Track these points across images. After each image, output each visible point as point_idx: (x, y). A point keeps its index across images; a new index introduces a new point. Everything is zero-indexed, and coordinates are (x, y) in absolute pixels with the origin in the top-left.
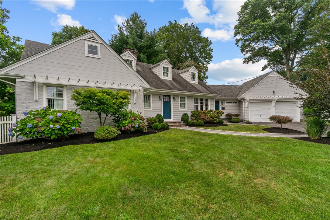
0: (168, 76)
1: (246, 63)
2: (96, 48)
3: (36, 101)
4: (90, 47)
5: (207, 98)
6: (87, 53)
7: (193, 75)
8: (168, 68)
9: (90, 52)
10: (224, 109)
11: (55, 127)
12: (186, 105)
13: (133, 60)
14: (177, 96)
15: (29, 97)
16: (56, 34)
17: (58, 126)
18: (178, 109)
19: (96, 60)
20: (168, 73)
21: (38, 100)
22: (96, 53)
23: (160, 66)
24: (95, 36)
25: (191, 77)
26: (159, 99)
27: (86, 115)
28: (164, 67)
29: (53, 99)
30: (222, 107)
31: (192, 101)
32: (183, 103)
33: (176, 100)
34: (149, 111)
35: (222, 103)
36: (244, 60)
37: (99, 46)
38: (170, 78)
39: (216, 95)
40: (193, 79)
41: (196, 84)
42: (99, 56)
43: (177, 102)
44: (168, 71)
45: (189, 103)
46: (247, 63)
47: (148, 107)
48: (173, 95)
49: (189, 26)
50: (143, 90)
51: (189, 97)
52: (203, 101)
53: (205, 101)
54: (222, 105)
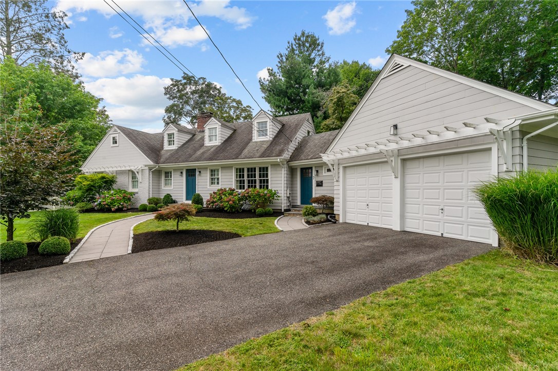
5: (265, 166)
6: (112, 145)
10: (322, 186)
12: (220, 180)
14: (205, 168)
18: (206, 186)
23: (205, 129)
25: (256, 130)
26: (180, 176)
28: (211, 130)
30: (317, 182)
31: (231, 174)
33: (202, 175)
34: (170, 190)
35: (317, 171)
38: (217, 142)
42: (118, 144)
43: (205, 178)
45: (223, 177)
48: (198, 168)
51: (225, 167)
52: (255, 171)
53: (260, 171)
54: (317, 175)
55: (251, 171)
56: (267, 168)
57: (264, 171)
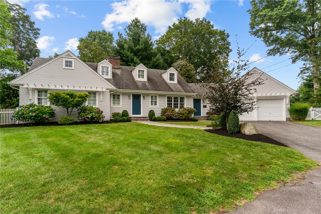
0: (143, 78)
1: (272, 55)
2: (71, 62)
3: (30, 100)
4: (66, 62)
5: (183, 97)
6: (64, 67)
7: (172, 75)
8: (143, 71)
9: (66, 66)
10: (206, 107)
11: (32, 114)
12: (158, 103)
13: (110, 66)
14: (148, 95)
15: (26, 97)
16: (82, 39)
17: (34, 114)
18: (148, 106)
19: (71, 70)
20: (143, 75)
21: (31, 99)
22: (71, 66)
23: (135, 69)
24: (70, 54)
25: (169, 77)
26: (128, 98)
27: (62, 109)
28: (139, 71)
29: (42, 98)
30: (203, 106)
31: (164, 99)
32: (154, 101)
33: (146, 99)
34: (119, 108)
35: (203, 101)
36: (268, 52)
37: (73, 60)
38: (145, 79)
39: (192, 94)
40: (172, 79)
41: (175, 84)
42: (73, 68)
43: (148, 101)
44: (143, 73)
45: (160, 101)
46: (274, 55)
47: (118, 104)
48: (143, 95)
49: (201, 21)
50: (109, 91)
51: (161, 96)
52: (178, 99)
53: (180, 99)
54: (204, 103)
55: (176, 99)
56: (184, 98)
57: (182, 99)
